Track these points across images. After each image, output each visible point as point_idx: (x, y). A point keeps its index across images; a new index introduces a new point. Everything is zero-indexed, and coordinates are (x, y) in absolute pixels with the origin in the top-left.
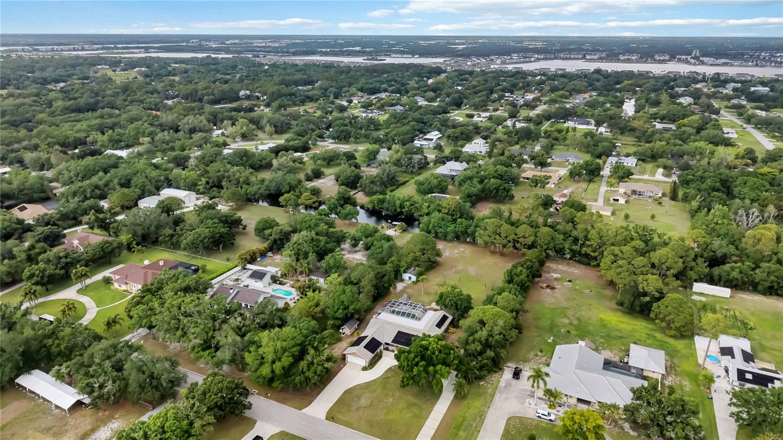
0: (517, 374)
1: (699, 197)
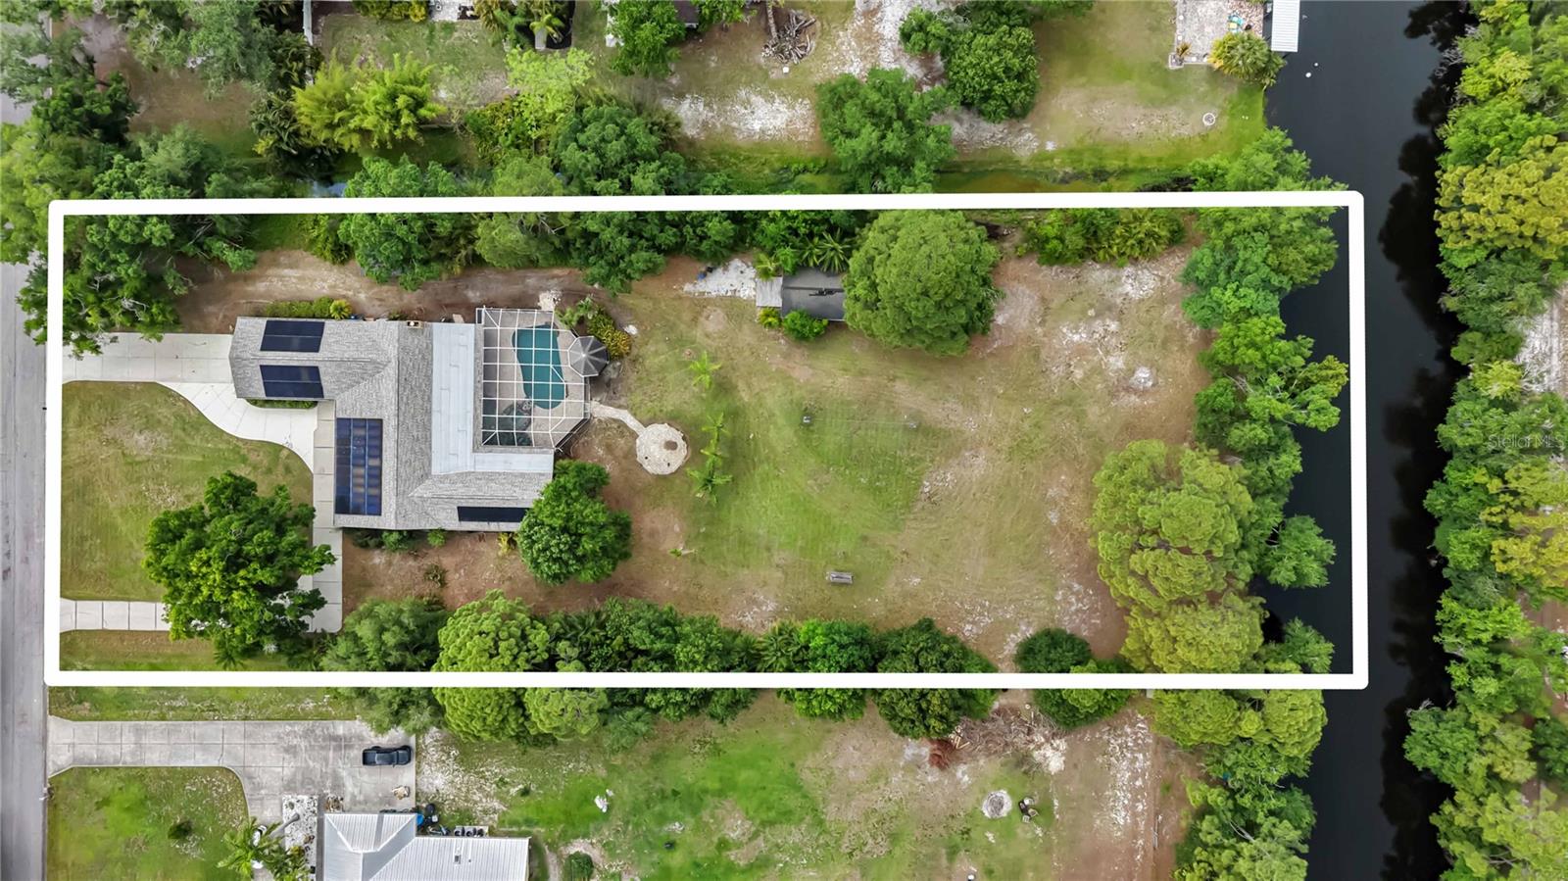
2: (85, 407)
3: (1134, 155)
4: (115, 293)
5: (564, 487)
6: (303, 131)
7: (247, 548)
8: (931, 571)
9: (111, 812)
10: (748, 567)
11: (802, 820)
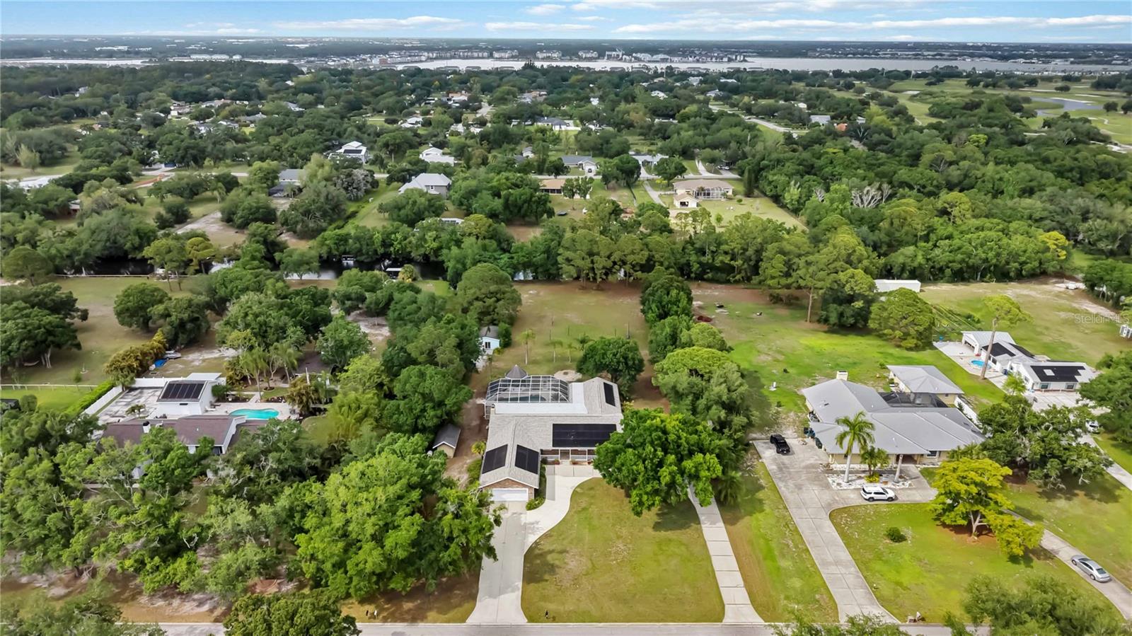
0: (781, 445)
1: (793, 183)
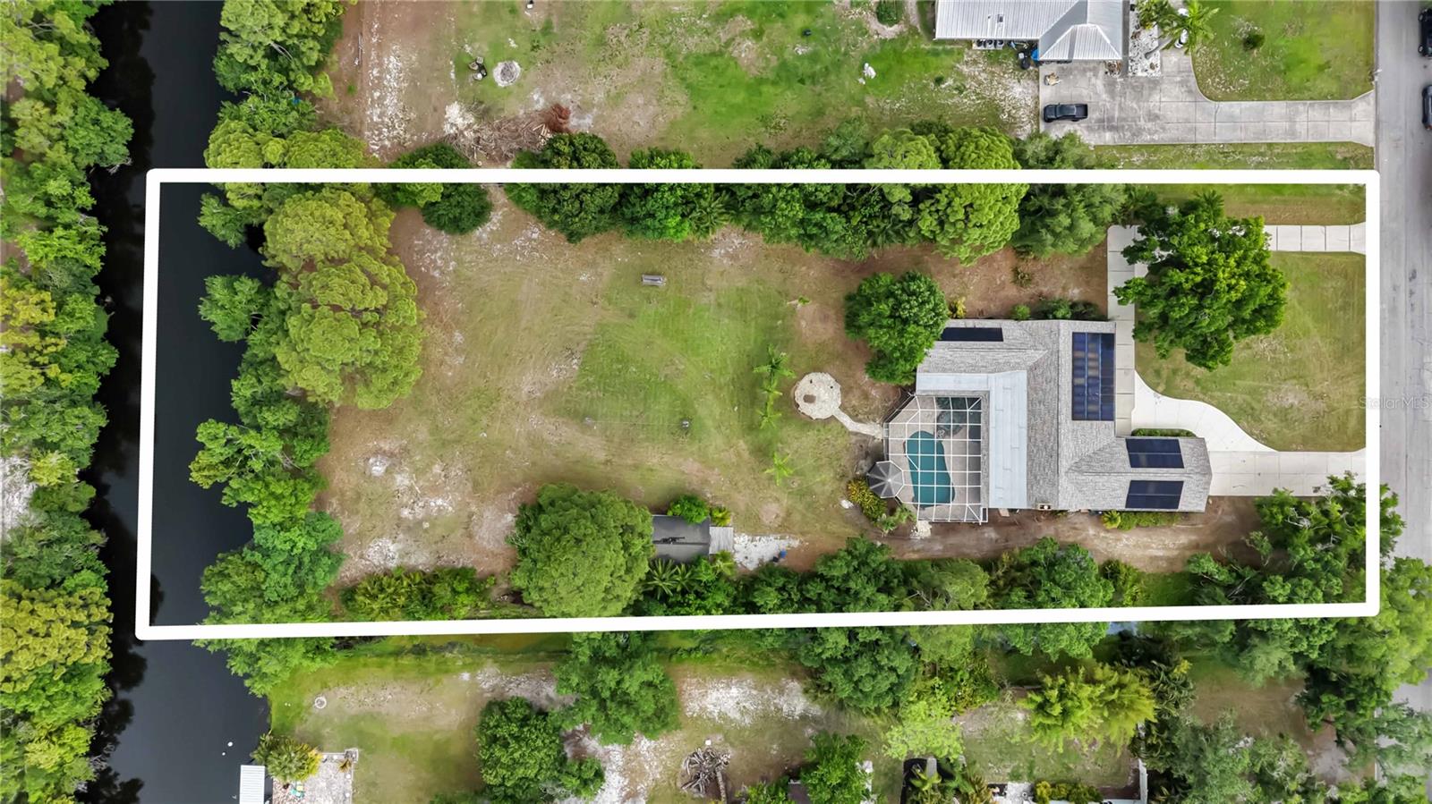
2: (1343, 426)
3: (389, 669)
4: (1316, 532)
5: (906, 360)
6: (1146, 681)
7: (1195, 302)
8: (570, 286)
9: (1317, 58)
10: (738, 289)
11: (686, 58)
